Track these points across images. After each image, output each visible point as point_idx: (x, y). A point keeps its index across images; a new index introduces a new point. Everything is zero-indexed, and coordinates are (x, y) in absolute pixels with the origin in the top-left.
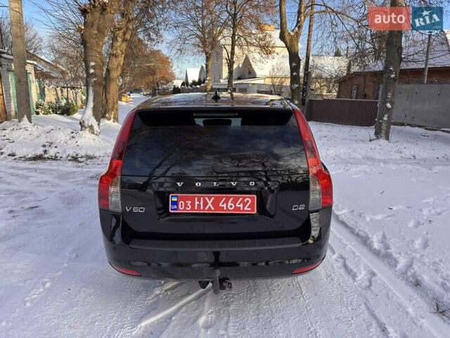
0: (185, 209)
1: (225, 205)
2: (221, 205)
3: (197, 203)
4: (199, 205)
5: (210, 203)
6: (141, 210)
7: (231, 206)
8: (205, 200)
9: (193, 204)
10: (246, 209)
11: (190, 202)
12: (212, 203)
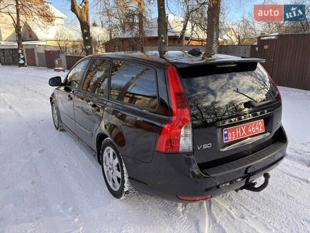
0: (232, 139)
1: (251, 130)
2: (249, 131)
3: (237, 132)
4: (239, 133)
5: (244, 130)
6: (209, 146)
7: (254, 130)
8: (241, 129)
9: (235, 134)
10: (260, 130)
11: (234, 133)
12: (245, 131)
